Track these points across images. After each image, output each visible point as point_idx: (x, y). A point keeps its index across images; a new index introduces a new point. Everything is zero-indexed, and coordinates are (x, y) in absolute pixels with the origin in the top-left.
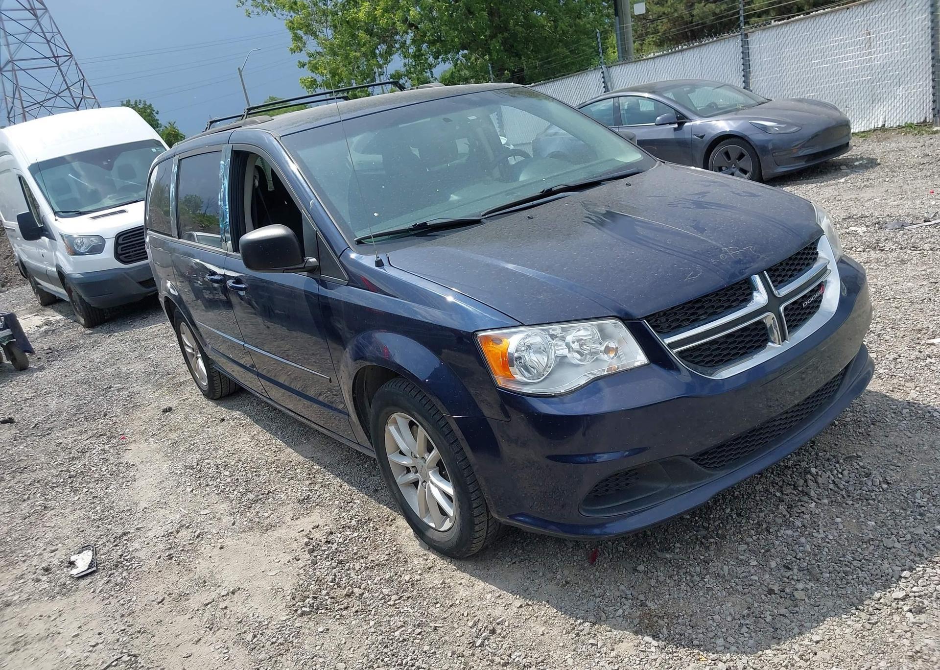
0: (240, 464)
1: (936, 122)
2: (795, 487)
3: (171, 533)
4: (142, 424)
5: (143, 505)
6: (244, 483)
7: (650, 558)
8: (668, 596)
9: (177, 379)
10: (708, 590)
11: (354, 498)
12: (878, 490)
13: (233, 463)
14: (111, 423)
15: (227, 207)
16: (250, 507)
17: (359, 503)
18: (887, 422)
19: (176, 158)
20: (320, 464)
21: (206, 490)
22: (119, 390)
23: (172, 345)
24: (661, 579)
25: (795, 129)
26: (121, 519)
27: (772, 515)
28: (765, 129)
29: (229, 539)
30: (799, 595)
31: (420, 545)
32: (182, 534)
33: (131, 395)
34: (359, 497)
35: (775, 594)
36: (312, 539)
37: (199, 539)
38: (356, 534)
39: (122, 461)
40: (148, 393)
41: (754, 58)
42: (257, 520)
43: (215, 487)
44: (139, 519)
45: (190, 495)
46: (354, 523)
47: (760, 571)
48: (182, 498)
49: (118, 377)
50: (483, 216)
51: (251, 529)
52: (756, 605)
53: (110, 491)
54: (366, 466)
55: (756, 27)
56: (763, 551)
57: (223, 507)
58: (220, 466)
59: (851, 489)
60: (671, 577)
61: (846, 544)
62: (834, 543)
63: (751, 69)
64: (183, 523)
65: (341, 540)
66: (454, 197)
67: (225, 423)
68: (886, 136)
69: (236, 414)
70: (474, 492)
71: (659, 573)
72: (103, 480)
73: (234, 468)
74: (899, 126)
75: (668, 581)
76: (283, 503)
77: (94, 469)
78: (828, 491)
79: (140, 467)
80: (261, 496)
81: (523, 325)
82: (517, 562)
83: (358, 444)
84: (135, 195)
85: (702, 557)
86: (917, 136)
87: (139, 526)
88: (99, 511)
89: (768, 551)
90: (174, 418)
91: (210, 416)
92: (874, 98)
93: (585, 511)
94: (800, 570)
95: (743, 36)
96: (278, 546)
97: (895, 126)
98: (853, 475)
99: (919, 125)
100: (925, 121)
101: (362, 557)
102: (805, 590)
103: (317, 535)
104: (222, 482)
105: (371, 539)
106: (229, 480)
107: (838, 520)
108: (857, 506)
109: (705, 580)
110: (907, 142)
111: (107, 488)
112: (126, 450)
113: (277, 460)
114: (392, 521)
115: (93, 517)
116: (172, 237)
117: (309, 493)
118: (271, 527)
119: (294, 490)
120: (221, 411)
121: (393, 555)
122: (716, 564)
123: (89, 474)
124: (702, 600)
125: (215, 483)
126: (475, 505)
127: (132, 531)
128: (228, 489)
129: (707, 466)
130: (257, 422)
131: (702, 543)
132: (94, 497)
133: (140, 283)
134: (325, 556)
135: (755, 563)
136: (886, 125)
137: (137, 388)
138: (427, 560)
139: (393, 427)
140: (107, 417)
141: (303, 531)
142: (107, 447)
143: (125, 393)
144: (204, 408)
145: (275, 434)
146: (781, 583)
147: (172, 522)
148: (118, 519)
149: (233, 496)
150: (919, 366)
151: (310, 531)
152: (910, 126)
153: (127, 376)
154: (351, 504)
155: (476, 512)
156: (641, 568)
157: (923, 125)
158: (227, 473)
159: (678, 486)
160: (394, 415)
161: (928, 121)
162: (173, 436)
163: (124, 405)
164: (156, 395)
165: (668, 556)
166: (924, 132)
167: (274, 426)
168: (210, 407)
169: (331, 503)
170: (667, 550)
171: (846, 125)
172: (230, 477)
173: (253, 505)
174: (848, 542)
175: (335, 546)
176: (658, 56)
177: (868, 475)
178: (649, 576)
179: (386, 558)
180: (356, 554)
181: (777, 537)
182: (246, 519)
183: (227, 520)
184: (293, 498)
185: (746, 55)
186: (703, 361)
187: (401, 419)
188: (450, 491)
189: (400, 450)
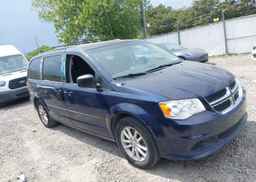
1: (227, 54)
19: (43, 57)
31: (132, 166)
50: (146, 72)
55: (182, 31)
67: (55, 134)
69: (58, 131)
95: (178, 33)
97: (217, 55)
112: (24, 143)
130: (66, 133)
133: (16, 95)
139: (124, 131)
145: (73, 136)
152: (220, 55)
161: (224, 54)
166: (224, 57)
171: (207, 55)
185: (179, 37)
187: (128, 129)
188: (145, 149)
189: (126, 138)
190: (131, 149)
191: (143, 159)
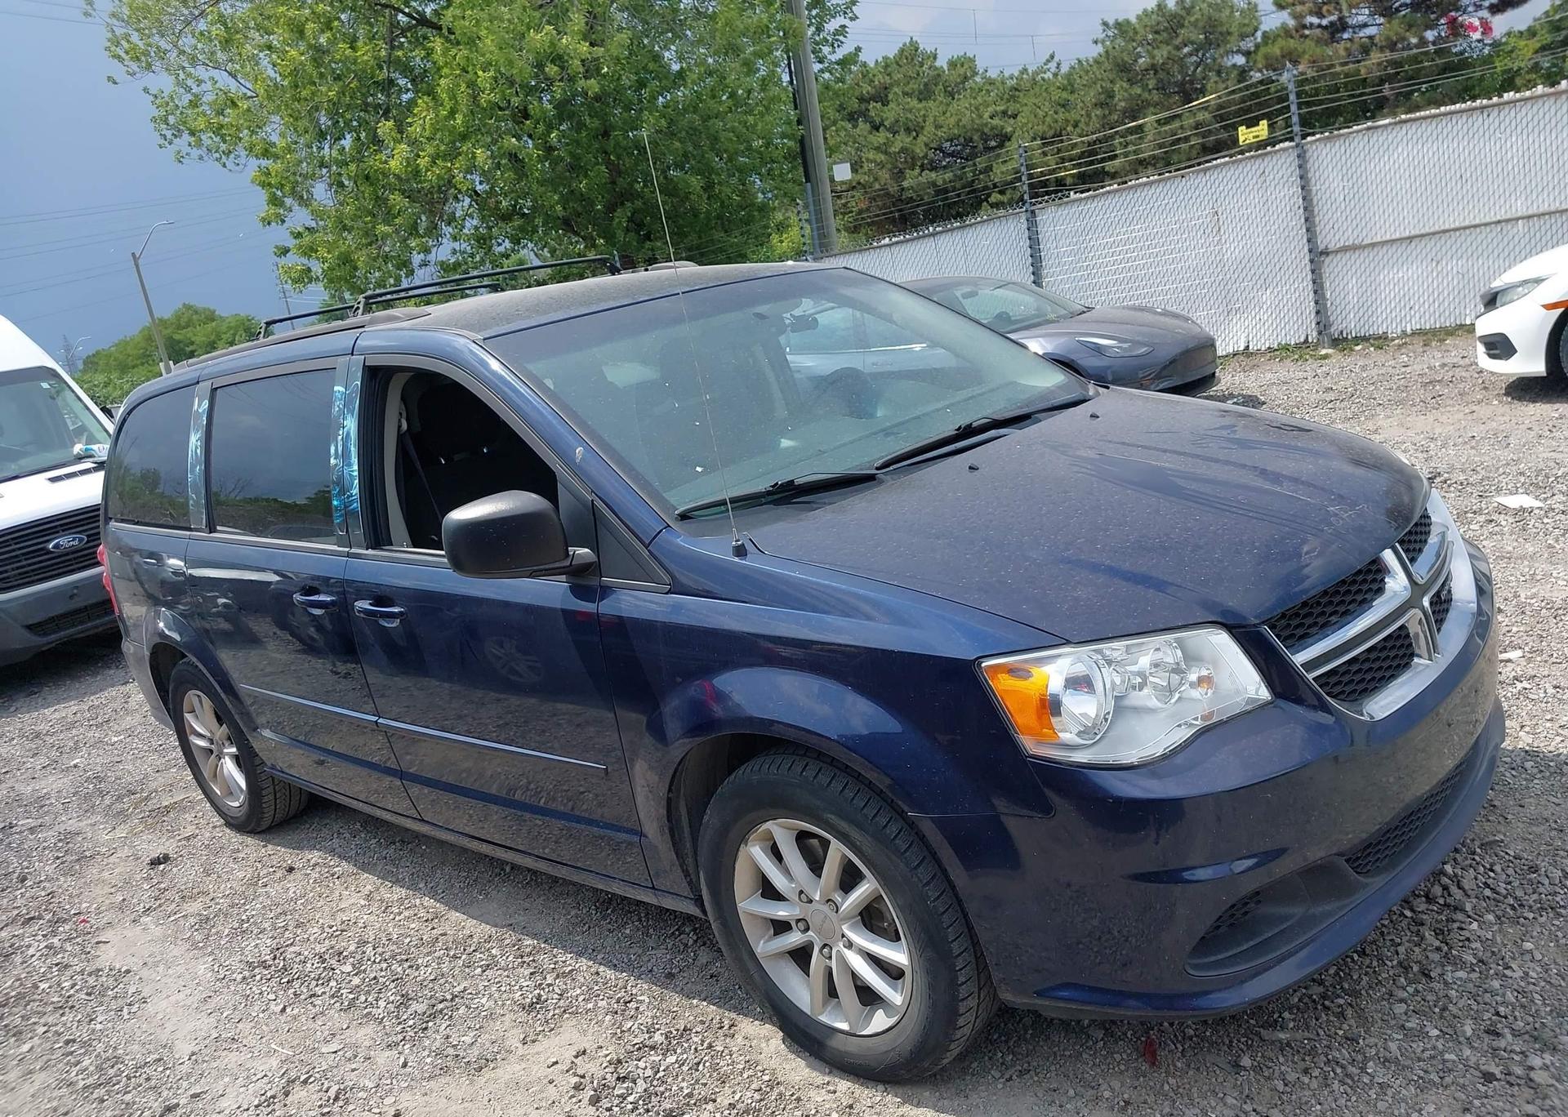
0: (369, 950)
1: (1324, 342)
2: (1430, 899)
3: (274, 1097)
4: (113, 890)
5: (183, 1049)
6: (393, 985)
7: (1250, 1042)
8: (1318, 1107)
9: (155, 801)
10: (1381, 1088)
11: (634, 992)
12: (1562, 892)
13: (352, 948)
14: (43, 893)
15: (356, 467)
16: (426, 1028)
17: (647, 1000)
18: (1509, 783)
19: (205, 386)
20: (534, 936)
21: (315, 1006)
22: (32, 830)
23: (116, 739)
24: (1292, 1077)
25: (1143, 350)
26: (148, 1079)
27: (1417, 949)
28: (1098, 350)
29: (405, 1096)
30: (1540, 1077)
31: (808, 1066)
32: (296, 1096)
33: (68, 837)
34: (643, 991)
35: (1497, 1080)
36: (583, 1077)
37: (341, 1103)
38: (671, 1059)
39: (98, 964)
40: (101, 834)
41: (1047, 247)
42: (451, 1051)
43: (333, 996)
44: (189, 1075)
45: (283, 1018)
46: (658, 1038)
47: (1451, 1044)
48: (267, 1025)
49: (20, 806)
50: (877, 469)
51: (445, 1070)
52: (1477, 1103)
53: (99, 1027)
54: (628, 931)
55: (1047, 202)
56: (1437, 1010)
57: (364, 1034)
58: (327, 957)
59: (1519, 893)
60: (1306, 1071)
61: (1563, 984)
62: (1543, 984)
63: (1044, 264)
64: (293, 1074)
65: (649, 1072)
66: (785, 443)
67: (297, 875)
68: (1252, 364)
69: (315, 856)
70: (959, 955)
71: (1283, 1068)
72: (73, 1007)
73: (358, 957)
74: (1269, 348)
75: (1306, 1080)
76: (491, 1016)
77: (43, 986)
78: (1484, 900)
79: (145, 973)
80: (441, 1006)
81: (1068, 642)
82: (1014, 1077)
83: (653, 888)
84: (13, 467)
85: (1341, 1033)
86: (1299, 363)
87: (197, 1089)
88: (92, 1068)
89: (1444, 1009)
90: (185, 873)
91: (260, 866)
92: (1229, 307)
93: (1196, 967)
94: (1516, 1034)
95: (1029, 214)
96: (518, 1097)
97: (1263, 349)
98: (1510, 871)
99: (1298, 346)
100: (1306, 341)
101: (706, 1101)
102: (1546, 1067)
103: (592, 1068)
104: (343, 985)
105: (707, 1064)
106: (356, 981)
107: (1528, 946)
108: (1544, 919)
109: (1369, 1071)
110: (1287, 370)
111: (92, 1020)
112: (98, 943)
113: (442, 935)
114: (730, 1028)
115: (82, 1083)
116: (190, 529)
117: (537, 991)
118: (484, 1064)
119: (503, 989)
120: (277, 853)
121: (768, 1089)
122: (1372, 1040)
123: (36, 997)
124: (1380, 1105)
125: (328, 989)
126: (962, 979)
127: (182, 1102)
128: (363, 998)
129: (1359, 870)
130: (365, 867)
131: (1327, 1008)
132: (67, 1042)
133: (29, 627)
134: (630, 1107)
135: (1436, 1032)
136: (1251, 348)
137: (72, 825)
138: (835, 1092)
139: (757, 848)
140: (29, 883)
141: (557, 1063)
142: (55, 940)
143: (50, 836)
144: (238, 851)
145: (412, 886)
146: (1497, 1060)
147: (266, 1076)
148: (142, 1080)
149: (380, 1011)
150: (1509, 694)
151: (573, 1062)
152: (1285, 348)
153: (40, 801)
154: (632, 1005)
155: (963, 992)
156: (1246, 1061)
157: (1304, 346)
158: (348, 968)
159: (1321, 909)
160: (769, 825)
161: (1310, 340)
162: (194, 907)
163: (58, 858)
164: (121, 832)
165: (1282, 1036)
166: (1308, 357)
167: (403, 873)
168: (251, 847)
169: (590, 1006)
170: (1273, 1025)
171: (1210, 344)
172: (356, 975)
173: (430, 1024)
174: (1563, 979)
175: (641, 1086)
176: (897, 243)
177: (1534, 869)
178: (1266, 1074)
179: (757, 1096)
180: (690, 1095)
181: (1446, 983)
182: (426, 1053)
183: (383, 1058)
184: (509, 1002)
185: (1034, 242)
186: (1343, 692)
187: (781, 830)
188: (898, 956)
189: (769, 892)
190: (801, 956)
191: (880, 1021)
